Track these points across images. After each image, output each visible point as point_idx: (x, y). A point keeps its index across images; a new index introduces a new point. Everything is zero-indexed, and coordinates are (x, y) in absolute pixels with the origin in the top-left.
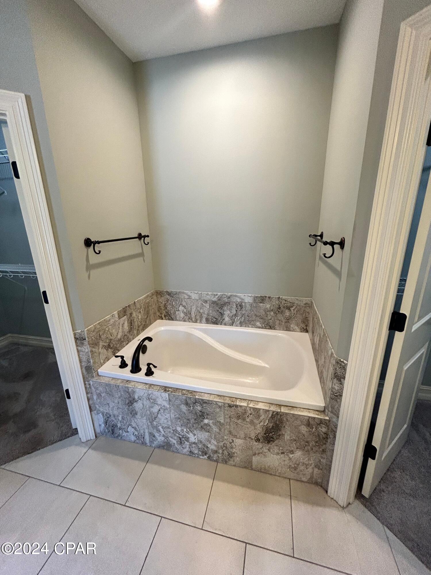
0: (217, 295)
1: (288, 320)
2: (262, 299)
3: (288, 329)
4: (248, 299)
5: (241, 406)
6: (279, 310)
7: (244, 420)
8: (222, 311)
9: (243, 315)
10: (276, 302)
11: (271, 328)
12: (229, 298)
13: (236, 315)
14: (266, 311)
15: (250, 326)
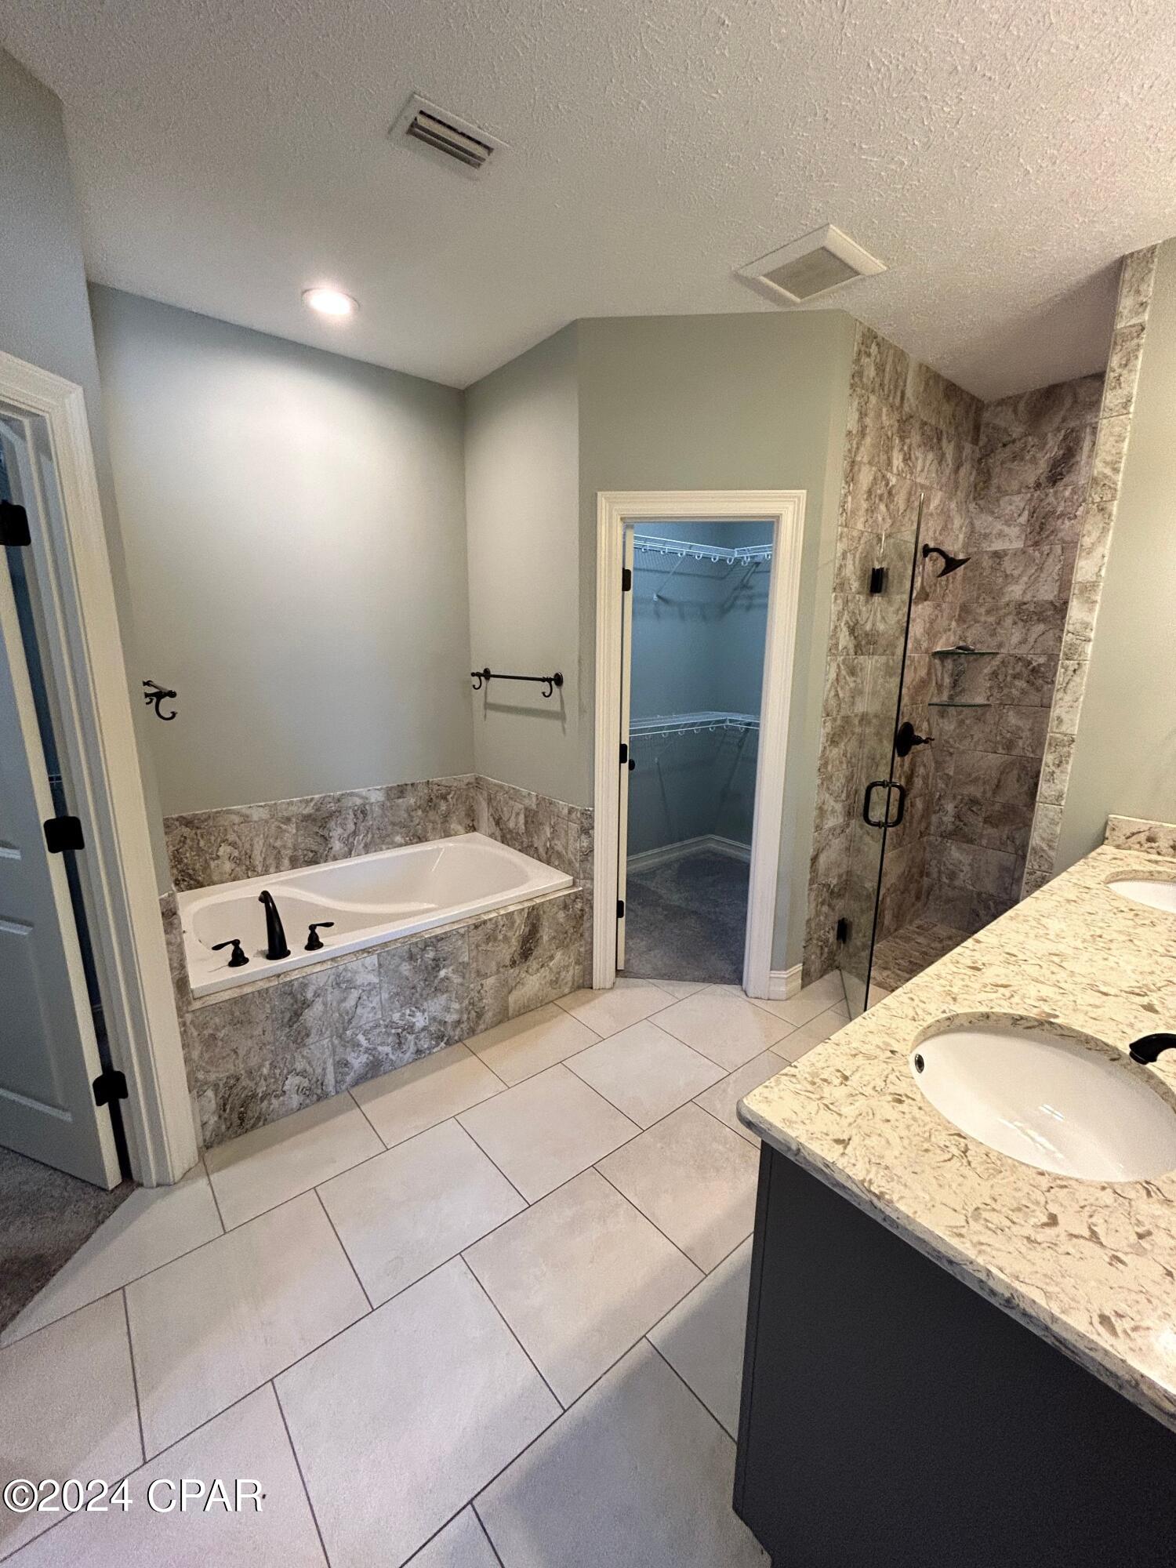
0: (312, 800)
1: (446, 818)
2: (401, 791)
3: (447, 834)
4: (376, 796)
5: (490, 920)
6: (430, 804)
7: (495, 939)
8: (325, 833)
9: (368, 829)
10: (423, 791)
11: (421, 839)
12: (339, 800)
13: (354, 833)
14: (410, 811)
15: (384, 847)
